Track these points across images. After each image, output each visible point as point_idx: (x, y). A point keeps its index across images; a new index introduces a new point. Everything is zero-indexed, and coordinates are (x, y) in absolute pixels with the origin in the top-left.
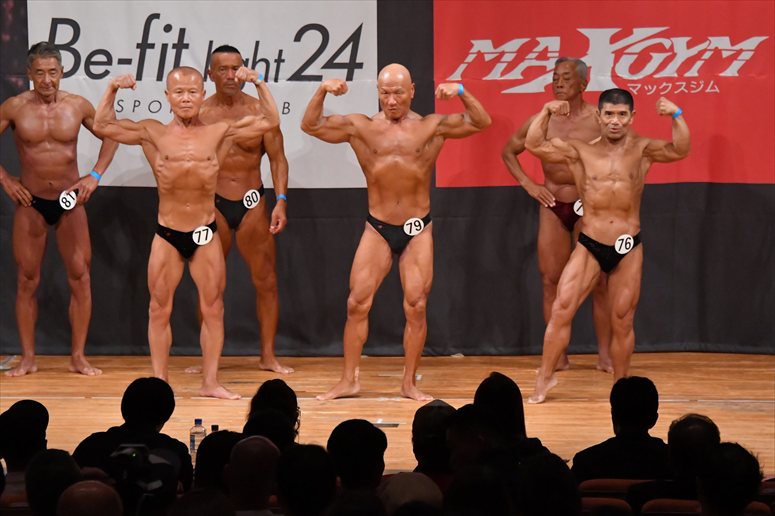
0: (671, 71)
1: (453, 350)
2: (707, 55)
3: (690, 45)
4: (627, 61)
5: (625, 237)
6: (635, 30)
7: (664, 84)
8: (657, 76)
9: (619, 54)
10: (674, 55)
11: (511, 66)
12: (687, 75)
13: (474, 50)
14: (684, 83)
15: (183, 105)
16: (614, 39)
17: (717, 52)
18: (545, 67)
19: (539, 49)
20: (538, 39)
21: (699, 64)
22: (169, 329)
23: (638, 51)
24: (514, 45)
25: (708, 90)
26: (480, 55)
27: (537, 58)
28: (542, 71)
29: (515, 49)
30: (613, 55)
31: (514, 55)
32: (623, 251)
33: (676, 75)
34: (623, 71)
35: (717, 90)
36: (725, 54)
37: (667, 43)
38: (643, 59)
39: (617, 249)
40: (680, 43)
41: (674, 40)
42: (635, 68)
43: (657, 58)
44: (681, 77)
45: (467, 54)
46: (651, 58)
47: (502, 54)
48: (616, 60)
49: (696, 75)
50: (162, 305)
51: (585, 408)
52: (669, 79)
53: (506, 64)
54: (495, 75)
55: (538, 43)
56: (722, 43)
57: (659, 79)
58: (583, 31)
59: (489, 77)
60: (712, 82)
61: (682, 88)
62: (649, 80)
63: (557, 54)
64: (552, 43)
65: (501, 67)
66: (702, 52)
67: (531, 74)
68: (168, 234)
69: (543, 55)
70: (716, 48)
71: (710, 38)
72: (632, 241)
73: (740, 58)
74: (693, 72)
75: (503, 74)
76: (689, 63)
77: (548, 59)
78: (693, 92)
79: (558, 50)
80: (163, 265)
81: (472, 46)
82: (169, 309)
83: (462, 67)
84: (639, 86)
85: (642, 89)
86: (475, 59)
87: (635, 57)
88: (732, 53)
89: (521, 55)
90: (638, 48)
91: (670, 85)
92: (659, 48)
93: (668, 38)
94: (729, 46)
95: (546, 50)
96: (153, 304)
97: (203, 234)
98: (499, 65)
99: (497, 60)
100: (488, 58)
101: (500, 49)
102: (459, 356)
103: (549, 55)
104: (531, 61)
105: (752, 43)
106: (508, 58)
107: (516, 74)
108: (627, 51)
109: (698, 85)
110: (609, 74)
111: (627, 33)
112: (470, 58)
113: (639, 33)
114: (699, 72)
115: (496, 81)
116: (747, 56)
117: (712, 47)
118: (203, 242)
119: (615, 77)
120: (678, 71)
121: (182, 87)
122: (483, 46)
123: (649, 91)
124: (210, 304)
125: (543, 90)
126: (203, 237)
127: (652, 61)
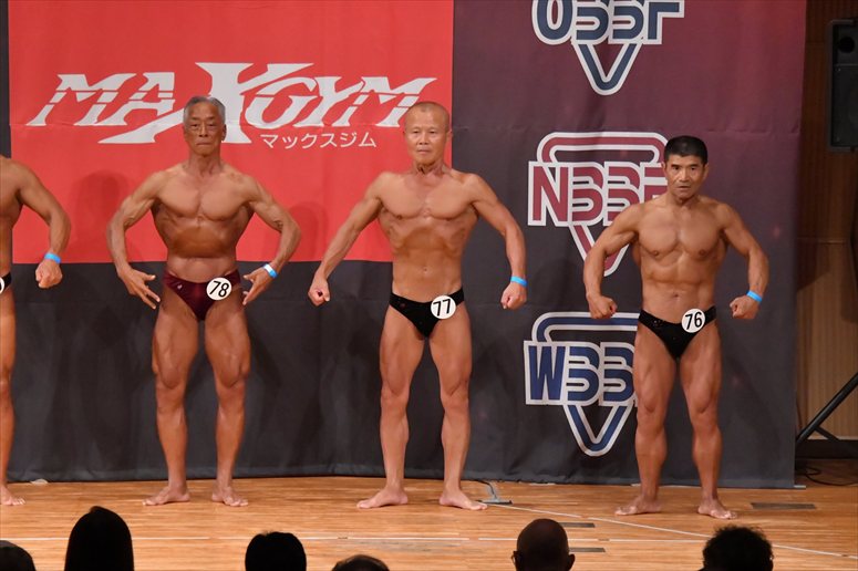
0: (315, 119)
1: (35, 474)
2: (360, 100)
3: (339, 87)
4: (259, 105)
5: (693, 311)
6: (270, 66)
7: (308, 136)
8: (297, 125)
9: (249, 96)
10: (320, 99)
11: (111, 109)
12: (336, 124)
13: (62, 87)
14: (333, 135)
15: (420, 147)
16: (243, 78)
17: (373, 96)
18: (155, 111)
19: (148, 87)
20: (146, 75)
21: (350, 111)
22: (405, 421)
23: (274, 93)
24: (114, 82)
25: (362, 145)
26: (71, 93)
27: (145, 99)
28: (152, 115)
29: (117, 87)
30: (243, 97)
31: (115, 94)
32: (693, 329)
33: (322, 125)
34: (255, 117)
35: (374, 144)
36: (383, 99)
37: (310, 83)
38: (280, 103)
39: (685, 326)
40: (327, 84)
41: (319, 79)
42: (270, 115)
43: (298, 103)
44: (328, 127)
45: (53, 93)
46: (289, 102)
47: (99, 93)
48: (247, 104)
49: (347, 124)
50: (396, 392)
51: (205, 549)
52: (313, 130)
53: (104, 106)
54: (90, 119)
55: (146, 80)
56: (379, 84)
57: (300, 128)
58: (205, 66)
59: (82, 123)
60: (367, 134)
61: (330, 141)
62: (288, 130)
63: (171, 95)
64: (165, 80)
65: (97, 110)
66: (355, 96)
67: (137, 119)
68: (403, 305)
69: (153, 95)
70: (372, 91)
71: (364, 78)
72: (703, 317)
73: (401, 104)
74: (343, 121)
75: (101, 118)
76: (338, 110)
77: (159, 100)
78: (343, 146)
79: (171, 88)
80: (397, 344)
81: (59, 81)
82: (404, 396)
83: (47, 109)
84: (276, 137)
85: (280, 139)
86: (62, 100)
87: (272, 99)
88: (392, 97)
89: (124, 94)
90: (274, 89)
91: (315, 137)
92: (301, 90)
93: (312, 77)
94: (388, 90)
95: (156, 89)
96: (386, 391)
97: (444, 305)
98: (94, 107)
99: (93, 100)
100: (80, 97)
101: (96, 87)
102: (42, 482)
103: (160, 95)
104: (136, 103)
105: (416, 86)
106: (107, 98)
107: (117, 119)
108: (260, 92)
109: (350, 138)
110: (238, 121)
111: (259, 69)
112: (58, 98)
113: (276, 70)
114: (350, 121)
115: (91, 127)
116: (409, 101)
117: (367, 89)
118: (443, 315)
119: (245, 126)
120: (324, 119)
121: (420, 126)
122: (74, 82)
123: (289, 144)
124: (451, 393)
125: (153, 141)
126: (444, 309)
127: (292, 106)
